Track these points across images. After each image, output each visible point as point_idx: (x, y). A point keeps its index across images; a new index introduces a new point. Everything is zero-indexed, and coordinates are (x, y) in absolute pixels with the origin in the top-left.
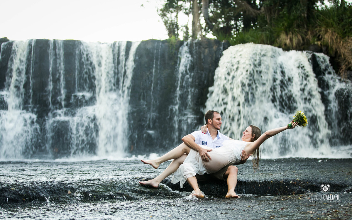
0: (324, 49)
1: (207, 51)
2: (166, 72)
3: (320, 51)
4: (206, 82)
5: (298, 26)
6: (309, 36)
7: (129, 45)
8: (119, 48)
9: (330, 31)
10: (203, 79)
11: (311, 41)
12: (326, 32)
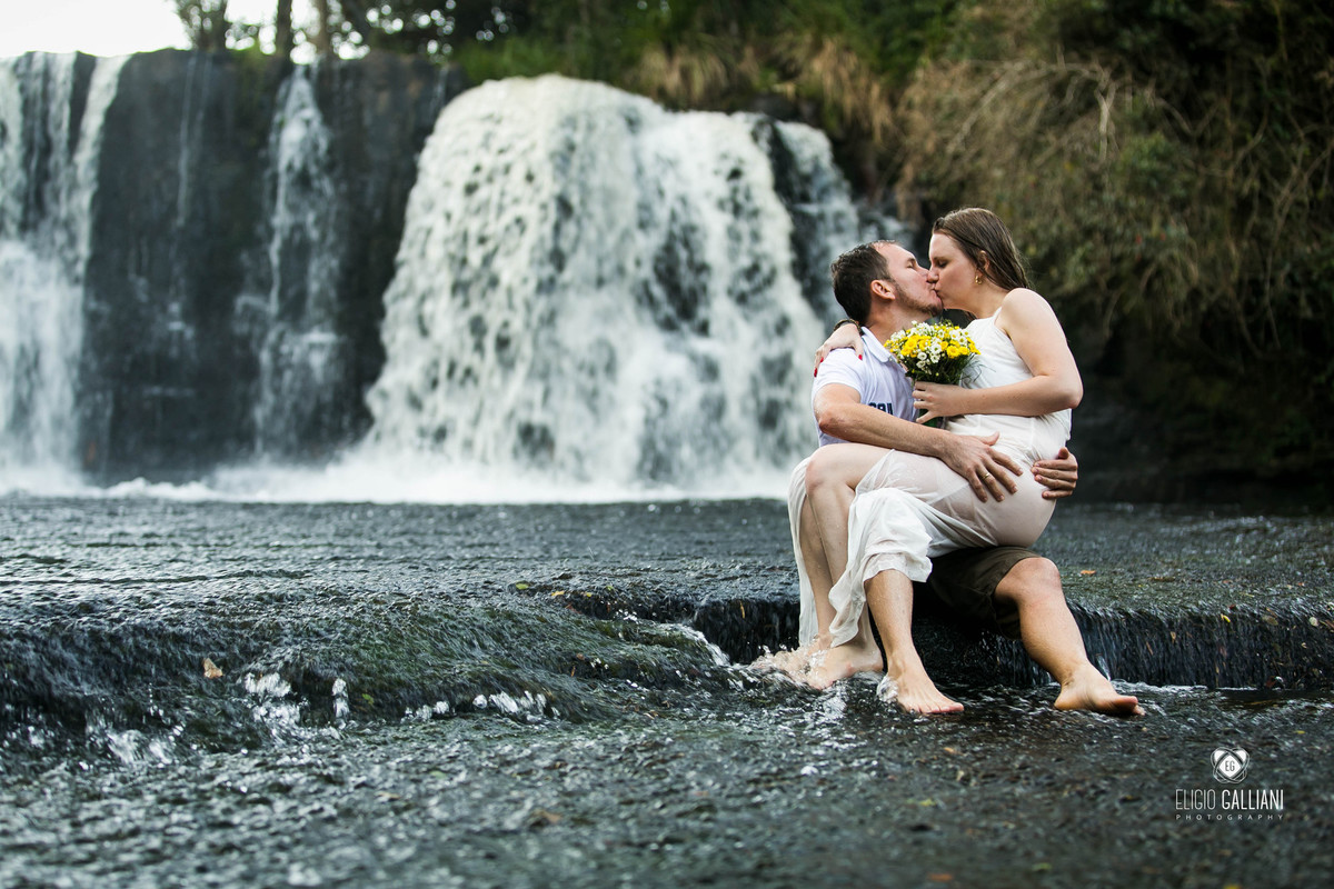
0: (806, 109)
1: (384, 99)
2: (228, 172)
3: (794, 116)
4: (378, 214)
5: (711, 28)
6: (749, 65)
7: (85, 67)
8: (47, 75)
9: (830, 46)
10: (369, 202)
11: (756, 81)
12: (817, 47)
